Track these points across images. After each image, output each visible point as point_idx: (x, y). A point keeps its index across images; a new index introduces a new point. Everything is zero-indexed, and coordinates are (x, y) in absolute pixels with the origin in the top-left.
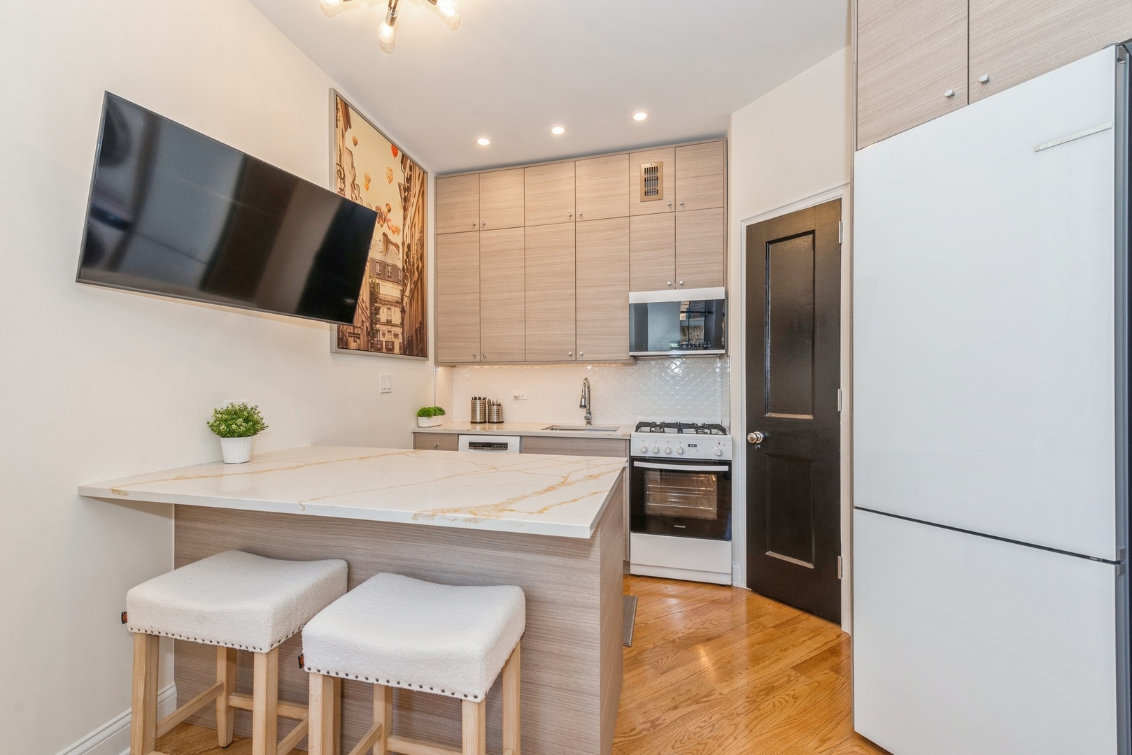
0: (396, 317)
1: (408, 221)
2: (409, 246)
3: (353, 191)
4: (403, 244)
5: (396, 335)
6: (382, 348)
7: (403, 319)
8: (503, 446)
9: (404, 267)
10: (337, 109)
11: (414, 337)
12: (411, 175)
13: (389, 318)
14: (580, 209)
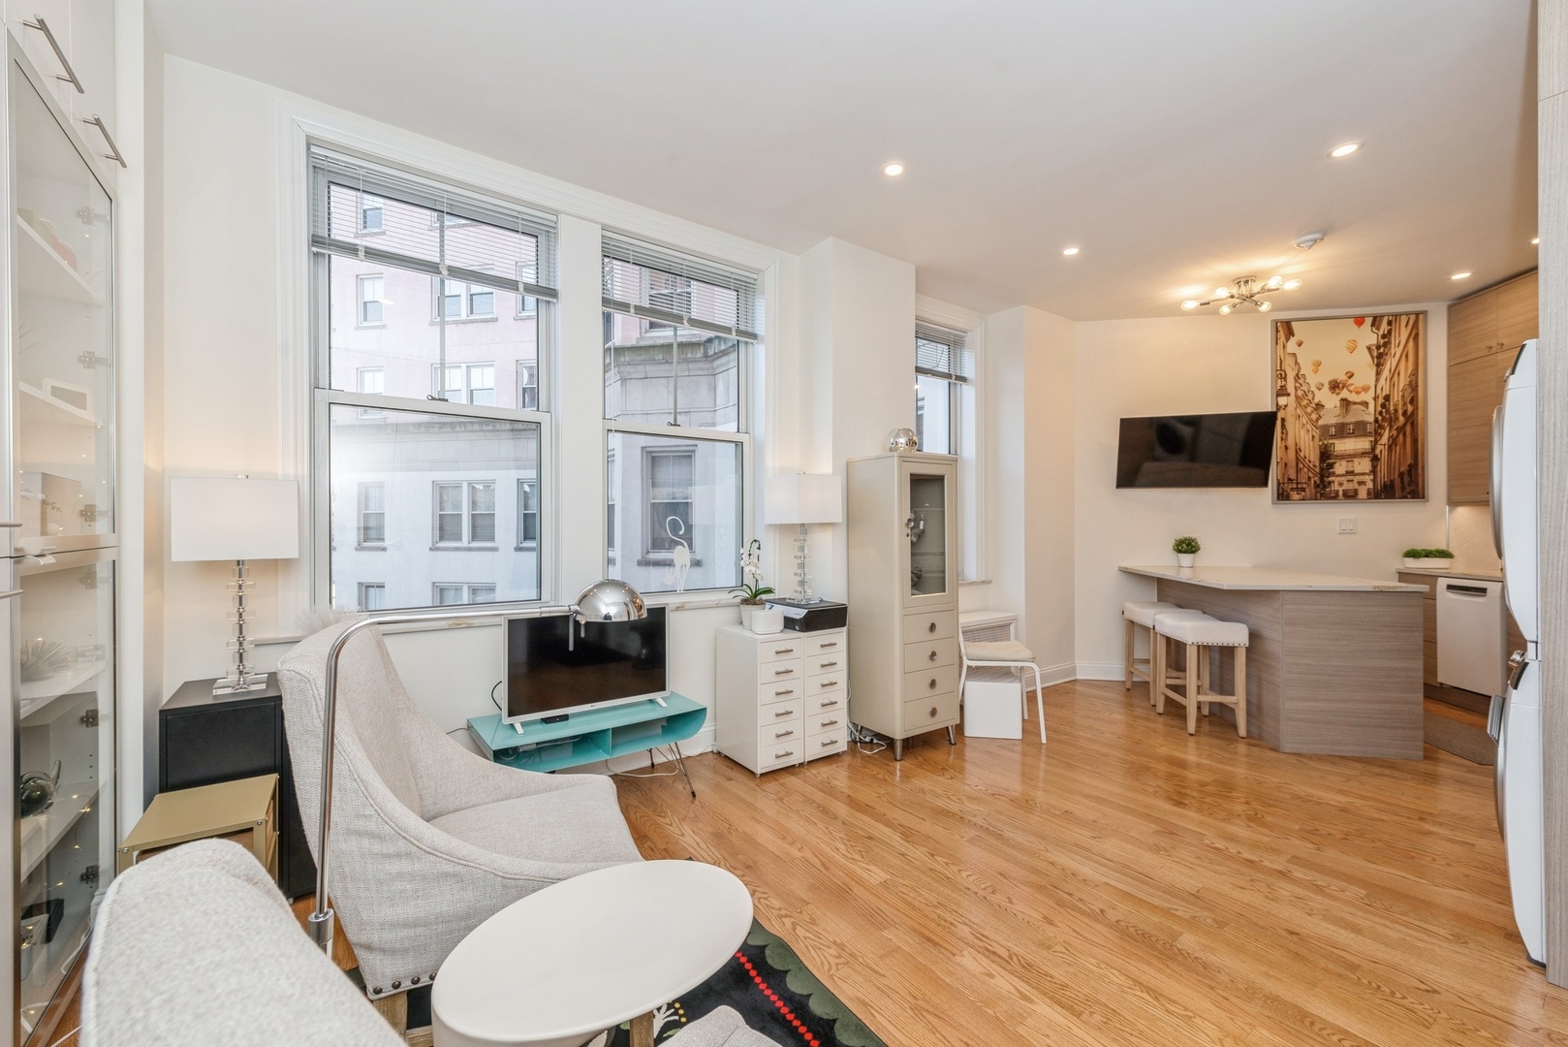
0: (1363, 465)
1: (1386, 373)
2: (1387, 398)
3: (1296, 381)
4: (1376, 398)
5: (1361, 483)
6: (1338, 496)
7: (1375, 467)
8: (1483, 591)
9: (1376, 420)
10: (1277, 331)
11: (1397, 482)
12: (1390, 331)
13: (1351, 469)
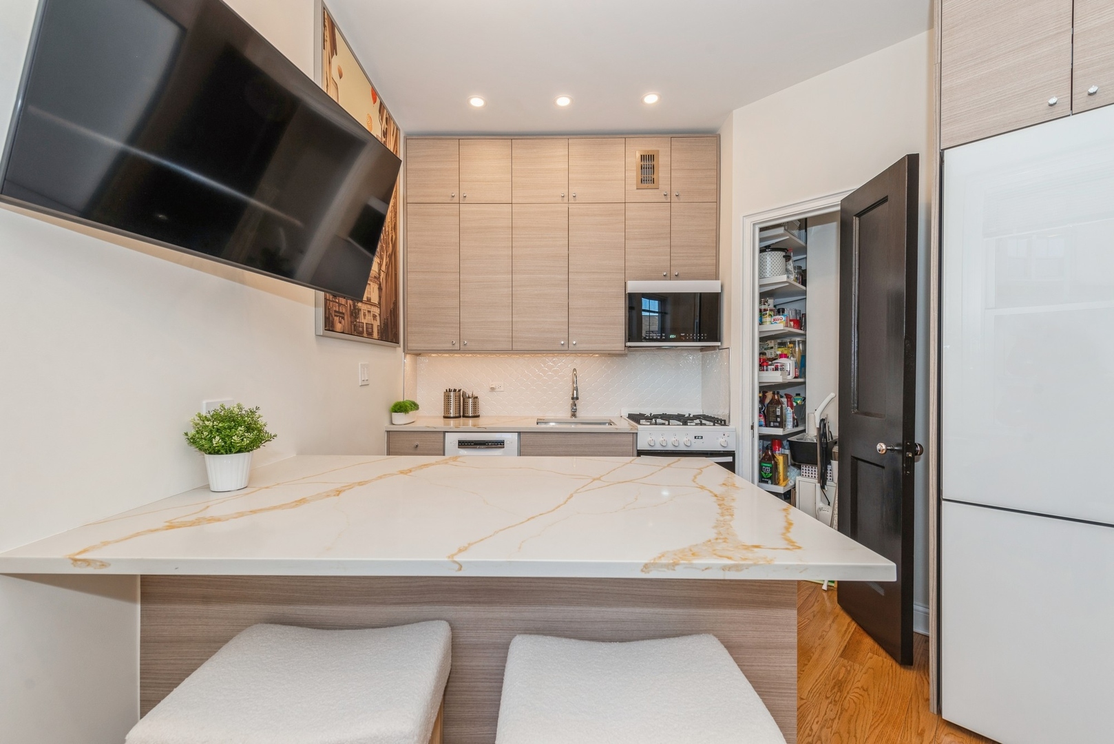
0: (375, 295)
5: (375, 317)
6: (362, 332)
7: (380, 297)
8: (499, 444)
10: (325, 26)
11: (389, 319)
12: (386, 129)
14: (573, 190)
